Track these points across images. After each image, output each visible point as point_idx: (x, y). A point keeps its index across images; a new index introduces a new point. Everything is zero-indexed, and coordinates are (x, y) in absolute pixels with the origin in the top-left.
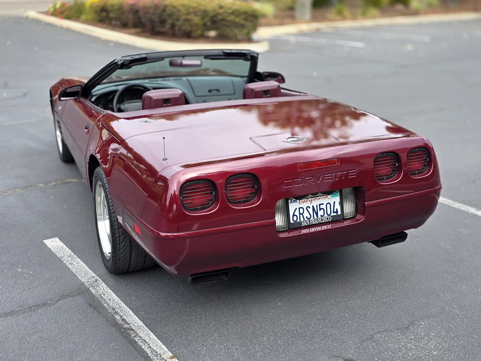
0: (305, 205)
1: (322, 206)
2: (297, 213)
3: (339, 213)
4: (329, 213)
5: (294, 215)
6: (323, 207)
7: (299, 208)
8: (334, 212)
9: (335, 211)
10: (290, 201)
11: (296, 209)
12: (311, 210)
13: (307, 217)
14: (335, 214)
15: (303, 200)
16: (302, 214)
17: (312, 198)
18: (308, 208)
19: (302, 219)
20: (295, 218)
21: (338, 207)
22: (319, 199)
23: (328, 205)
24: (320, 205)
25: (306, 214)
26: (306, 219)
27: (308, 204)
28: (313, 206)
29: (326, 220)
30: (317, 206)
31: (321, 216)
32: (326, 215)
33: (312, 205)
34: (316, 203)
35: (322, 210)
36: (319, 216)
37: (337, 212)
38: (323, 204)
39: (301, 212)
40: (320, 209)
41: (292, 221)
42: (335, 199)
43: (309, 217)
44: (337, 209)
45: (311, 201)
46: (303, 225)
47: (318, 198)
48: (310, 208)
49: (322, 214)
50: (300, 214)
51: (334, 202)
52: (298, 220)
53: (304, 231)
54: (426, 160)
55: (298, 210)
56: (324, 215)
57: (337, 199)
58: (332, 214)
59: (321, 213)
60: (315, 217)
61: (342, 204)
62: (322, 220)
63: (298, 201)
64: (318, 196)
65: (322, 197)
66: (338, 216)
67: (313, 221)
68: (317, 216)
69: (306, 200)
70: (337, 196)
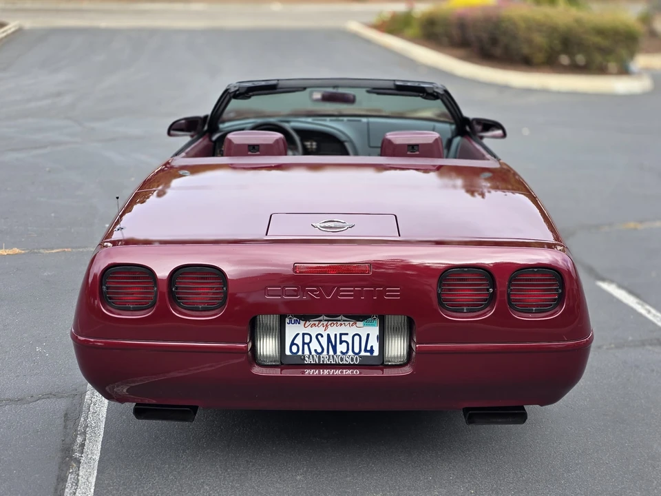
0: (314, 331)
1: (344, 338)
2: (299, 341)
3: (376, 353)
4: (357, 350)
5: (293, 344)
6: (348, 338)
7: (304, 334)
8: (366, 350)
9: (369, 348)
10: (287, 321)
11: (298, 334)
12: (324, 341)
13: (316, 350)
14: (368, 354)
15: (312, 323)
16: (308, 344)
17: (328, 321)
18: (319, 337)
19: (307, 352)
20: (294, 349)
21: (374, 343)
22: (341, 325)
23: (357, 338)
24: (341, 335)
25: (315, 346)
26: (313, 353)
27: (320, 330)
28: (328, 335)
29: (349, 361)
30: (336, 335)
31: (342, 352)
32: (350, 353)
33: (327, 332)
34: (334, 330)
35: (344, 344)
36: (338, 353)
37: (372, 351)
38: (347, 334)
39: (307, 340)
40: (341, 342)
41: (288, 352)
42: (371, 331)
43: (319, 350)
44: (372, 347)
45: (327, 325)
46: (307, 361)
47: (339, 323)
48: (322, 336)
49: (345, 351)
50: (304, 343)
51: (368, 335)
52: (300, 353)
53: (309, 372)
54: (556, 290)
55: (300, 337)
56: (347, 352)
57: (374, 331)
58: (363, 353)
59: (341, 348)
60: (331, 352)
61: (382, 339)
62: (342, 359)
63: (302, 323)
64: (340, 321)
65: (347, 323)
66: (372, 357)
67: (325, 359)
68: (335, 352)
69: (317, 323)
70: (373, 326)
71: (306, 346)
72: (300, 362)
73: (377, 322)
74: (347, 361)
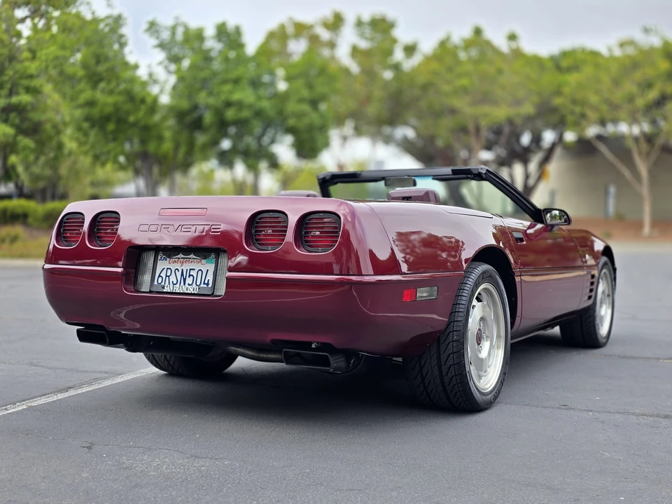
0: (174, 267)
1: (192, 272)
2: (163, 275)
3: (210, 286)
4: (198, 283)
5: (159, 276)
6: (194, 273)
7: (167, 269)
8: (204, 283)
9: (206, 282)
10: (159, 258)
12: (179, 274)
13: (172, 282)
14: (205, 286)
15: (174, 260)
16: (169, 276)
17: (184, 258)
18: (177, 271)
19: (167, 283)
20: (160, 279)
21: (210, 277)
22: (192, 262)
23: (200, 272)
24: (190, 269)
25: (173, 279)
26: (171, 284)
27: (178, 266)
28: (182, 270)
30: (187, 270)
31: (189, 285)
32: (194, 285)
33: (182, 268)
34: (186, 267)
35: (191, 277)
37: (208, 284)
38: (194, 269)
39: (169, 273)
40: (190, 276)
41: (156, 283)
42: (209, 266)
43: (175, 281)
44: (208, 280)
45: (183, 262)
46: (166, 290)
47: (191, 260)
48: (179, 271)
49: (190, 283)
50: (166, 276)
51: (208, 271)
52: (163, 283)
55: (165, 271)
56: (192, 284)
57: (211, 267)
58: (202, 285)
59: (189, 281)
60: (182, 283)
61: (215, 274)
62: (186, 290)
63: (168, 259)
64: (191, 258)
65: (195, 260)
66: (207, 289)
67: (177, 289)
68: (184, 284)
69: (177, 260)
70: (212, 263)
71: (167, 278)
72: (161, 290)
73: (214, 260)
74: (191, 290)
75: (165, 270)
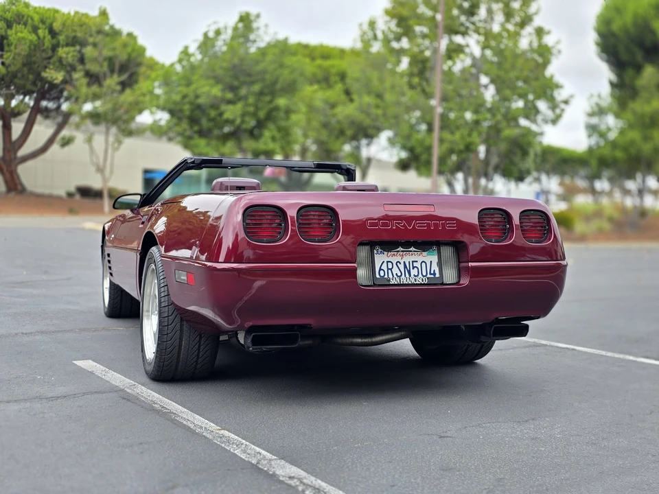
0: (394, 260)
1: (415, 264)
2: (384, 267)
3: (437, 275)
4: (424, 274)
5: (380, 269)
6: (418, 265)
7: (387, 262)
8: (431, 274)
9: (432, 272)
10: (375, 252)
11: (383, 262)
12: (402, 267)
13: (396, 274)
14: (433, 276)
15: (393, 253)
16: (391, 269)
17: (403, 251)
18: (398, 264)
19: (391, 276)
20: (382, 274)
21: (435, 268)
22: (412, 254)
23: (424, 264)
24: (413, 262)
25: (395, 270)
26: (395, 276)
27: (398, 258)
28: (404, 262)
29: (421, 281)
30: (409, 262)
31: (414, 275)
32: (420, 276)
33: (403, 260)
34: (408, 259)
35: (416, 269)
36: (412, 276)
37: (434, 274)
38: (417, 262)
39: (390, 267)
40: (414, 268)
41: (378, 276)
42: (433, 259)
43: (399, 274)
44: (434, 271)
45: (402, 255)
46: (392, 282)
47: (410, 253)
48: (400, 263)
49: (416, 274)
50: (388, 269)
51: (431, 262)
52: (386, 276)
56: (418, 275)
57: (435, 259)
58: (428, 276)
59: (414, 272)
60: (407, 276)
61: (440, 264)
62: (415, 280)
63: (386, 253)
64: (411, 251)
65: (416, 253)
66: (435, 278)
67: (404, 280)
68: (410, 275)
69: (396, 253)
70: (434, 255)
71: (390, 271)
72: (387, 283)
73: (436, 252)
74: (419, 281)
75: (385, 263)
